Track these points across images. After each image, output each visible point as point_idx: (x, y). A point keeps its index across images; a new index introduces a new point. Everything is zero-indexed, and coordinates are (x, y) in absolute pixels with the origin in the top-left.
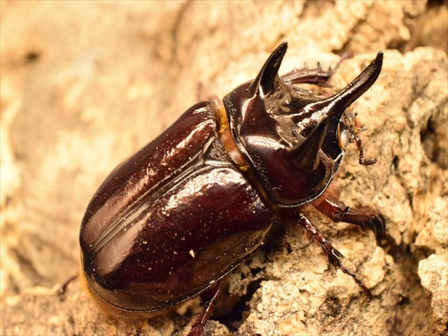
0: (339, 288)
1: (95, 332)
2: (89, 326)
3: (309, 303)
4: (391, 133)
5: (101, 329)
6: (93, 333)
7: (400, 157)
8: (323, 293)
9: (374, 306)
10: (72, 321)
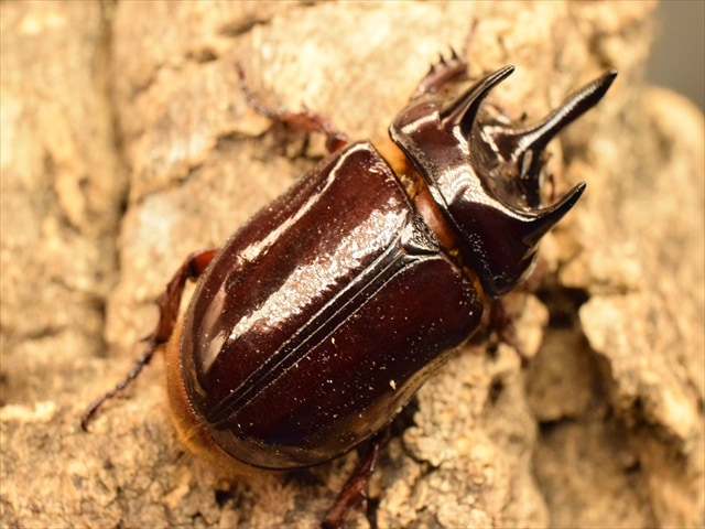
1: (153, 480)
2: (141, 472)
5: (164, 475)
6: (149, 481)
10: (109, 466)
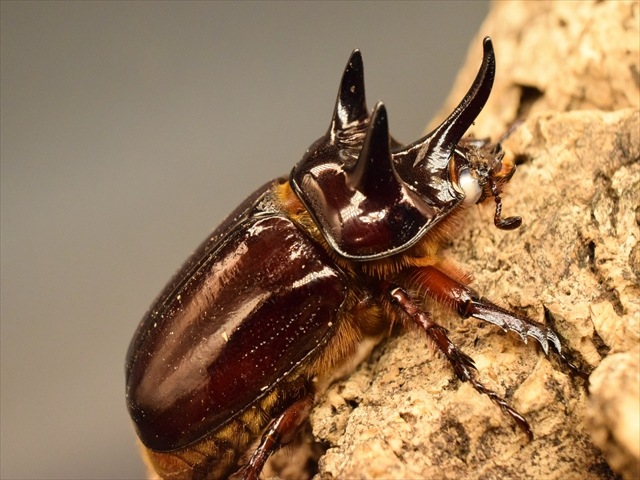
0: (457, 405)
3: (414, 431)
4: (574, 204)
7: (596, 242)
8: (437, 415)
9: (547, 457)
